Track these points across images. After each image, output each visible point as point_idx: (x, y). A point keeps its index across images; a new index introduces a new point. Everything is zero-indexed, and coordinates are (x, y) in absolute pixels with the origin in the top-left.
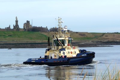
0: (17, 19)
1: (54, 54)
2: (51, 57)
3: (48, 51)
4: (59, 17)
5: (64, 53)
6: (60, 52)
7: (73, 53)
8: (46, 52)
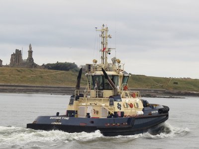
0: (31, 48)
1: (91, 107)
2: (88, 114)
3: (76, 100)
4: (103, 26)
5: (119, 106)
6: (112, 104)
7: (134, 108)
8: (71, 103)
